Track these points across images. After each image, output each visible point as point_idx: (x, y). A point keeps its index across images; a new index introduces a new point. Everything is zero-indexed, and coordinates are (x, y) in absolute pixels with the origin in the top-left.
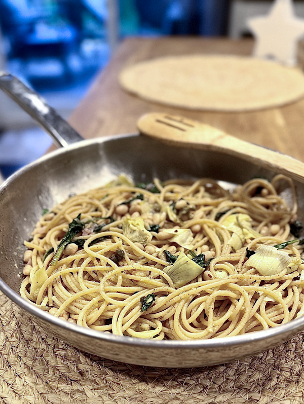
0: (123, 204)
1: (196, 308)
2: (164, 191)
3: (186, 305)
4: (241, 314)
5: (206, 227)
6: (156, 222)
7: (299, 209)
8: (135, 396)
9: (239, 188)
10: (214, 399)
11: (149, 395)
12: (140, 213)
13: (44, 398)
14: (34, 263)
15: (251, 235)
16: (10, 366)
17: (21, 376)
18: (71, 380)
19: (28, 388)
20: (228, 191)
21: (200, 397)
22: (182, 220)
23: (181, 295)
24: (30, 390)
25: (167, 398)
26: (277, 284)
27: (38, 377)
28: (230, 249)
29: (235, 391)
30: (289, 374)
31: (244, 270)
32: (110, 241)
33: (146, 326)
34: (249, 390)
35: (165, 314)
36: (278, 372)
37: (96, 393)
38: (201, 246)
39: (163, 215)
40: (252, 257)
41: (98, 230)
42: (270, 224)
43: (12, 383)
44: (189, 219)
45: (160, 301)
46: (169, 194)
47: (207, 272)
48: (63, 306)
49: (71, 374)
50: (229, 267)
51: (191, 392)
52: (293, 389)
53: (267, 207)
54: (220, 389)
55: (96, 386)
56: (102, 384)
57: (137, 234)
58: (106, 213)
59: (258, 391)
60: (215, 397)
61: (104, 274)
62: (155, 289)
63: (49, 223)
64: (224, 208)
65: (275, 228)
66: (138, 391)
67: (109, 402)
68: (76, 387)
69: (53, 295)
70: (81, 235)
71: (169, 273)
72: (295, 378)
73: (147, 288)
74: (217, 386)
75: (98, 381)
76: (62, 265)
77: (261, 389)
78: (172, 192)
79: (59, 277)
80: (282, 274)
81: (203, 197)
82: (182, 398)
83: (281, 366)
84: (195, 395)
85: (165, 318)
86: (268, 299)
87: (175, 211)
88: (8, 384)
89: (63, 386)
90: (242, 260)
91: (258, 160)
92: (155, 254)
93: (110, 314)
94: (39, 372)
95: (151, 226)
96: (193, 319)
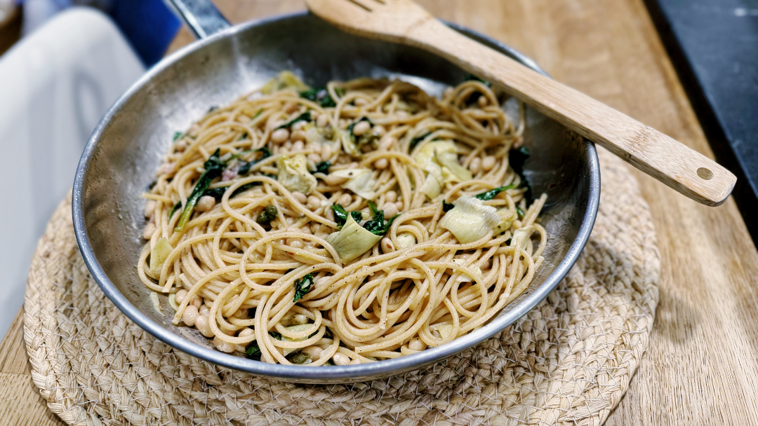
0: (283, 127)
1: (366, 295)
2: (341, 102)
3: (353, 292)
4: (425, 301)
5: (394, 162)
6: (325, 157)
7: (527, 129)
8: (288, 408)
9: (450, 91)
10: (388, 409)
11: (306, 405)
12: (305, 142)
13: (173, 410)
14: (158, 221)
15: (452, 178)
16: (131, 366)
17: (145, 380)
18: (208, 385)
19: (153, 397)
20: (432, 100)
21: (372, 407)
22: (363, 152)
23: (347, 279)
24: (156, 399)
25: (329, 409)
26: (477, 254)
27: (166, 382)
28: (423, 198)
29: (416, 397)
30: (488, 372)
31: (438, 231)
32: (258, 190)
33: (301, 318)
34: (435, 396)
35: (325, 303)
36: (475, 370)
37: (239, 404)
38: (386, 192)
39: (336, 146)
40: (450, 213)
41: (244, 173)
42: (484, 154)
43: (133, 390)
44: (374, 149)
45: (322, 283)
46: (349, 109)
47: (386, 241)
48: (194, 289)
49: (208, 376)
50: (417, 228)
51: (361, 400)
52: (491, 394)
53: (485, 123)
54: (398, 395)
55: (239, 394)
56: (247, 392)
57: (296, 179)
58: (257, 142)
59: (446, 397)
60: (391, 407)
61: (249, 242)
62: (315, 266)
63: (179, 156)
64: (421, 131)
65: (488, 161)
66: (293, 401)
67: (255, 416)
68: (214, 395)
69: (182, 272)
70: (220, 180)
71: (334, 244)
72: (496, 378)
73: (305, 264)
74: (394, 391)
75: (242, 386)
76: (192, 228)
77: (449, 394)
78: (352, 103)
79: (189, 246)
80: (485, 240)
81: (396, 110)
82: (348, 409)
83: (479, 362)
84: (364, 405)
85: (326, 308)
86: (461, 279)
87: (353, 138)
88: (129, 392)
89: (198, 395)
90: (436, 217)
91: (468, 64)
92: (319, 211)
93: (253, 303)
94: (168, 375)
95: (319, 164)
96: (362, 310)
